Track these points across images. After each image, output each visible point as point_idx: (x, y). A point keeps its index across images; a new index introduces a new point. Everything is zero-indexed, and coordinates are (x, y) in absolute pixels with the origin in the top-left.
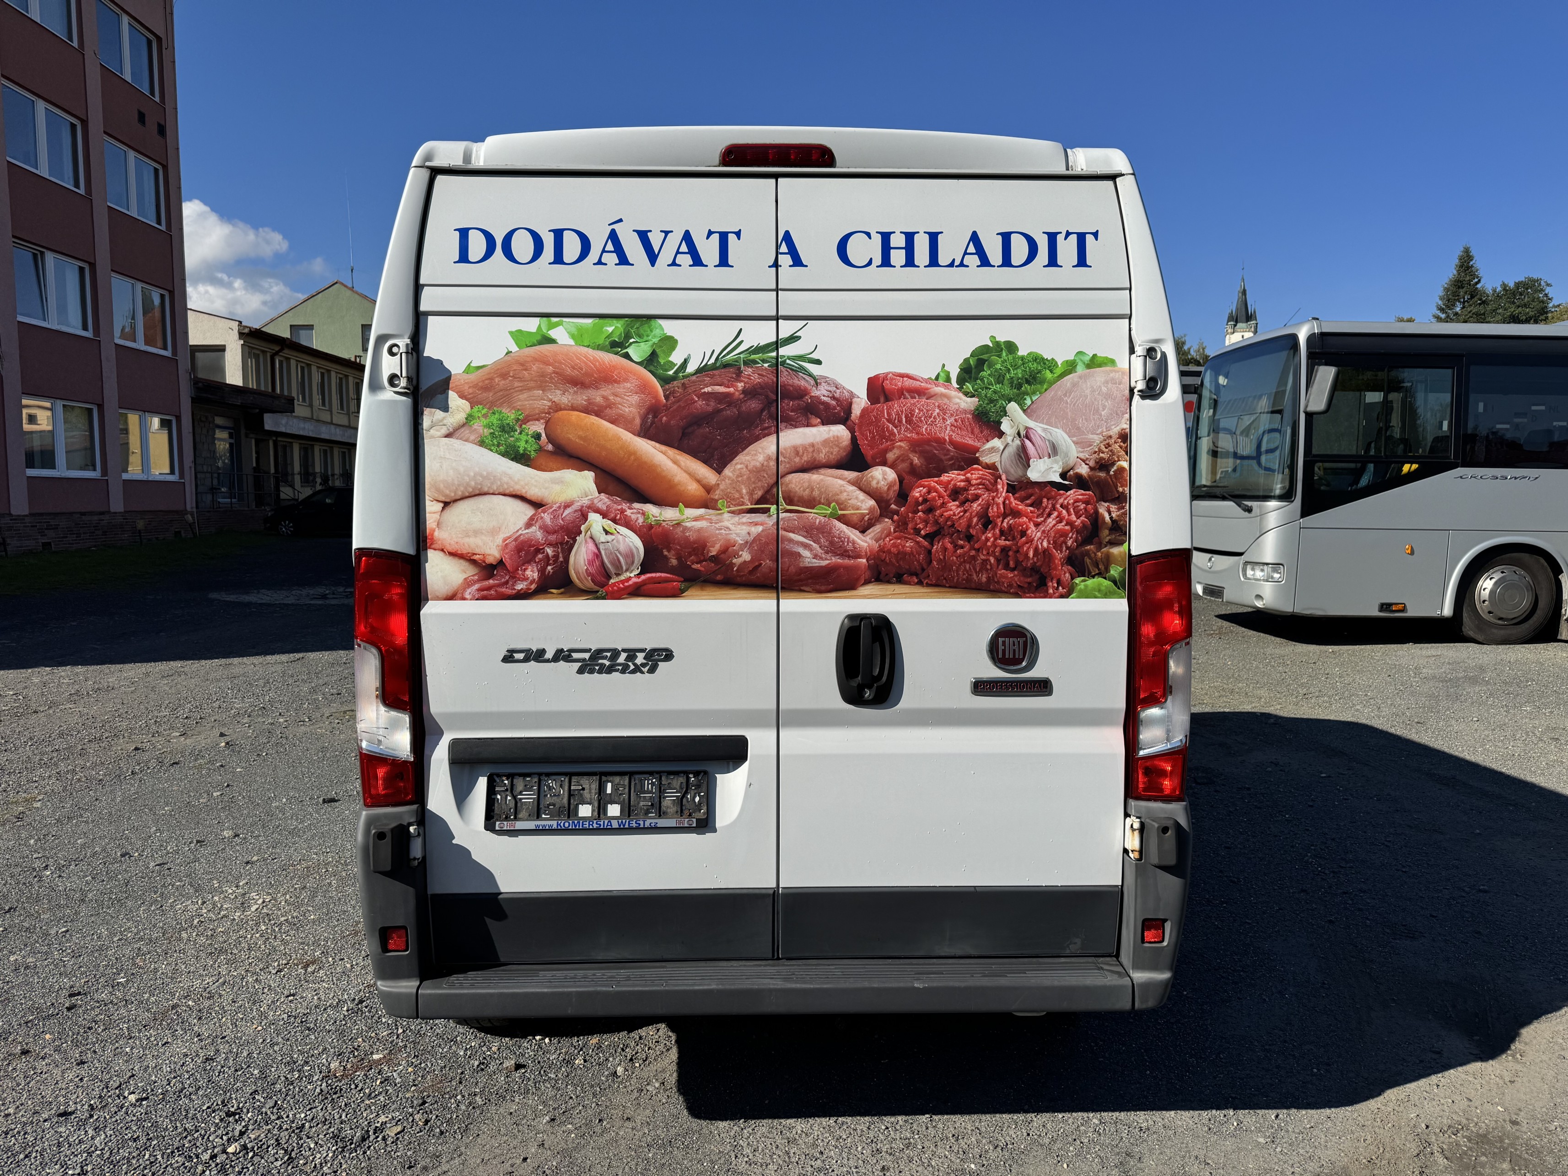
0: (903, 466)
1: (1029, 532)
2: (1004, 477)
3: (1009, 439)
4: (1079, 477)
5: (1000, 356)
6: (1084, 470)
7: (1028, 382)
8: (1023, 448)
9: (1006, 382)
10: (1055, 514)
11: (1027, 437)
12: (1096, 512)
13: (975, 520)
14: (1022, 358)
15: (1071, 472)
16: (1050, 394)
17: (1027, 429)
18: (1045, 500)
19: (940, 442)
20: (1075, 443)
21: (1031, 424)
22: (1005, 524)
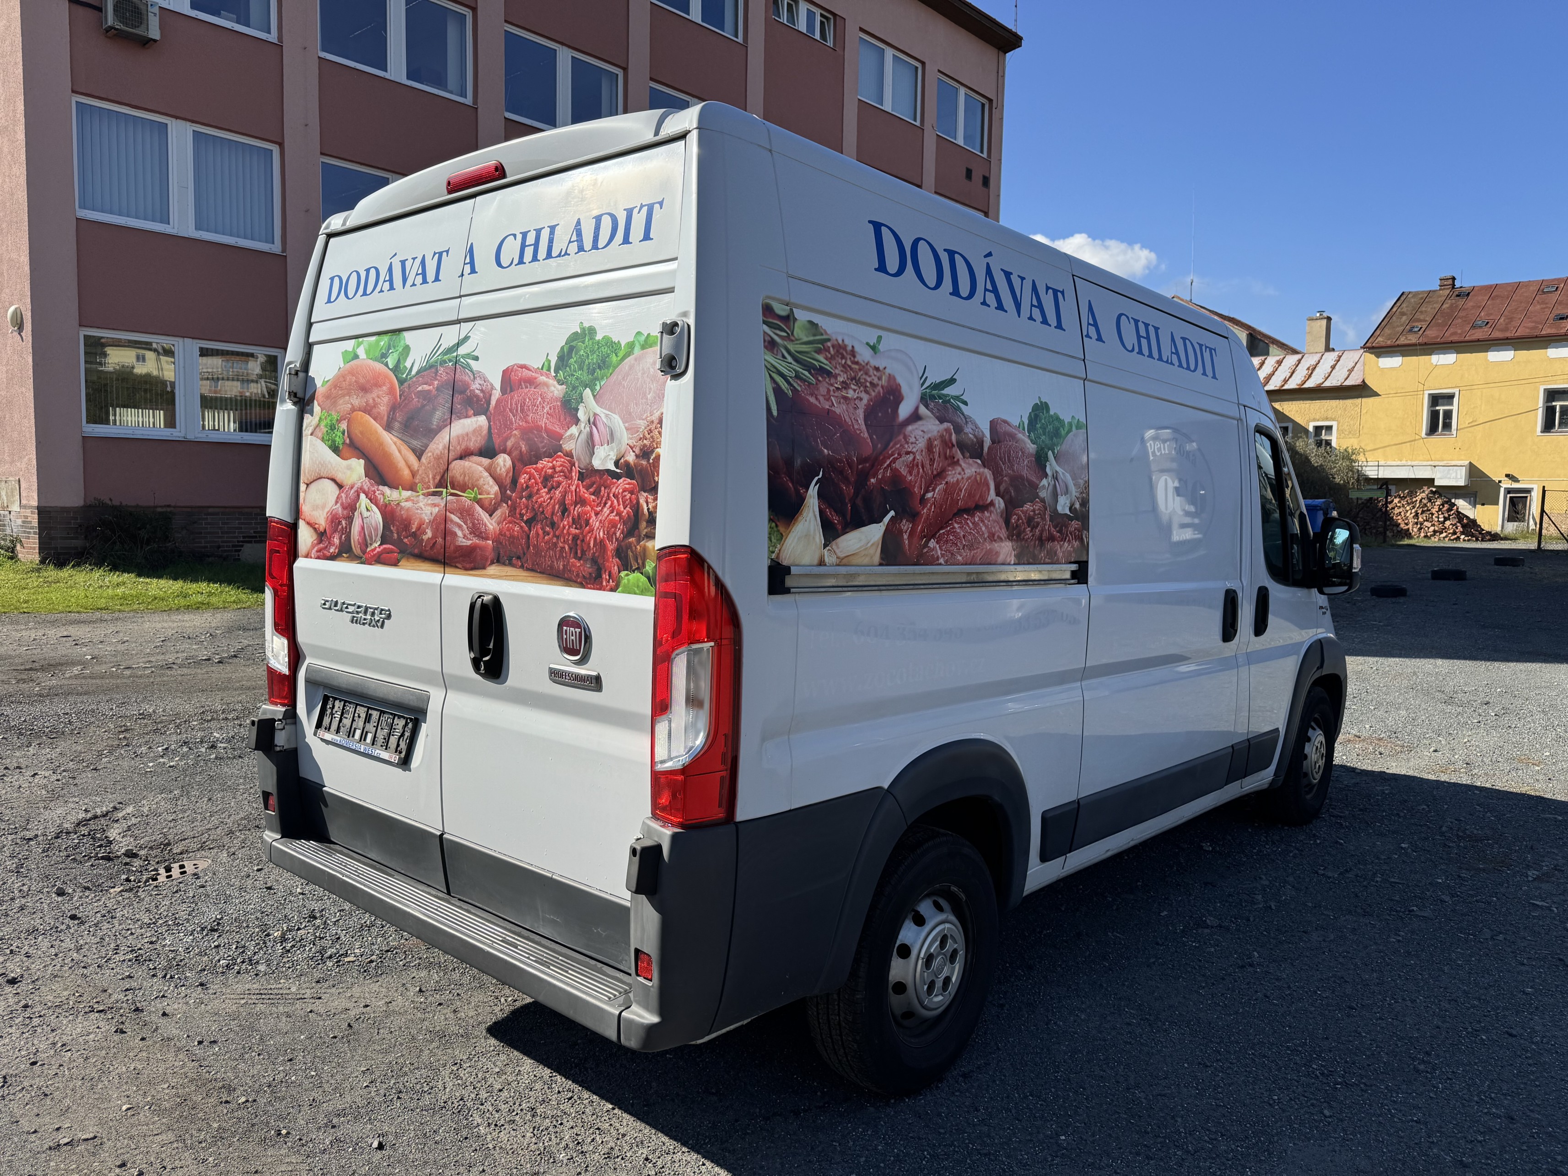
0: (515, 453)
1: (591, 521)
2: (577, 465)
3: (583, 425)
4: (627, 464)
5: (583, 342)
6: (631, 458)
7: (600, 368)
8: (591, 434)
9: (585, 368)
10: (609, 503)
11: (595, 424)
12: (638, 502)
13: (557, 507)
14: (598, 342)
15: (622, 461)
16: (614, 378)
17: (595, 415)
18: (603, 489)
19: (539, 428)
20: (627, 429)
21: (598, 410)
22: (575, 512)
